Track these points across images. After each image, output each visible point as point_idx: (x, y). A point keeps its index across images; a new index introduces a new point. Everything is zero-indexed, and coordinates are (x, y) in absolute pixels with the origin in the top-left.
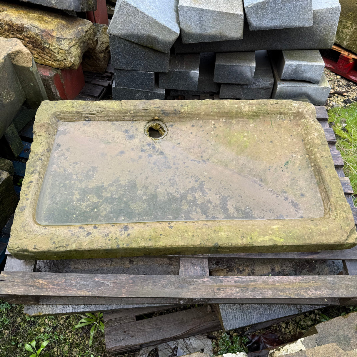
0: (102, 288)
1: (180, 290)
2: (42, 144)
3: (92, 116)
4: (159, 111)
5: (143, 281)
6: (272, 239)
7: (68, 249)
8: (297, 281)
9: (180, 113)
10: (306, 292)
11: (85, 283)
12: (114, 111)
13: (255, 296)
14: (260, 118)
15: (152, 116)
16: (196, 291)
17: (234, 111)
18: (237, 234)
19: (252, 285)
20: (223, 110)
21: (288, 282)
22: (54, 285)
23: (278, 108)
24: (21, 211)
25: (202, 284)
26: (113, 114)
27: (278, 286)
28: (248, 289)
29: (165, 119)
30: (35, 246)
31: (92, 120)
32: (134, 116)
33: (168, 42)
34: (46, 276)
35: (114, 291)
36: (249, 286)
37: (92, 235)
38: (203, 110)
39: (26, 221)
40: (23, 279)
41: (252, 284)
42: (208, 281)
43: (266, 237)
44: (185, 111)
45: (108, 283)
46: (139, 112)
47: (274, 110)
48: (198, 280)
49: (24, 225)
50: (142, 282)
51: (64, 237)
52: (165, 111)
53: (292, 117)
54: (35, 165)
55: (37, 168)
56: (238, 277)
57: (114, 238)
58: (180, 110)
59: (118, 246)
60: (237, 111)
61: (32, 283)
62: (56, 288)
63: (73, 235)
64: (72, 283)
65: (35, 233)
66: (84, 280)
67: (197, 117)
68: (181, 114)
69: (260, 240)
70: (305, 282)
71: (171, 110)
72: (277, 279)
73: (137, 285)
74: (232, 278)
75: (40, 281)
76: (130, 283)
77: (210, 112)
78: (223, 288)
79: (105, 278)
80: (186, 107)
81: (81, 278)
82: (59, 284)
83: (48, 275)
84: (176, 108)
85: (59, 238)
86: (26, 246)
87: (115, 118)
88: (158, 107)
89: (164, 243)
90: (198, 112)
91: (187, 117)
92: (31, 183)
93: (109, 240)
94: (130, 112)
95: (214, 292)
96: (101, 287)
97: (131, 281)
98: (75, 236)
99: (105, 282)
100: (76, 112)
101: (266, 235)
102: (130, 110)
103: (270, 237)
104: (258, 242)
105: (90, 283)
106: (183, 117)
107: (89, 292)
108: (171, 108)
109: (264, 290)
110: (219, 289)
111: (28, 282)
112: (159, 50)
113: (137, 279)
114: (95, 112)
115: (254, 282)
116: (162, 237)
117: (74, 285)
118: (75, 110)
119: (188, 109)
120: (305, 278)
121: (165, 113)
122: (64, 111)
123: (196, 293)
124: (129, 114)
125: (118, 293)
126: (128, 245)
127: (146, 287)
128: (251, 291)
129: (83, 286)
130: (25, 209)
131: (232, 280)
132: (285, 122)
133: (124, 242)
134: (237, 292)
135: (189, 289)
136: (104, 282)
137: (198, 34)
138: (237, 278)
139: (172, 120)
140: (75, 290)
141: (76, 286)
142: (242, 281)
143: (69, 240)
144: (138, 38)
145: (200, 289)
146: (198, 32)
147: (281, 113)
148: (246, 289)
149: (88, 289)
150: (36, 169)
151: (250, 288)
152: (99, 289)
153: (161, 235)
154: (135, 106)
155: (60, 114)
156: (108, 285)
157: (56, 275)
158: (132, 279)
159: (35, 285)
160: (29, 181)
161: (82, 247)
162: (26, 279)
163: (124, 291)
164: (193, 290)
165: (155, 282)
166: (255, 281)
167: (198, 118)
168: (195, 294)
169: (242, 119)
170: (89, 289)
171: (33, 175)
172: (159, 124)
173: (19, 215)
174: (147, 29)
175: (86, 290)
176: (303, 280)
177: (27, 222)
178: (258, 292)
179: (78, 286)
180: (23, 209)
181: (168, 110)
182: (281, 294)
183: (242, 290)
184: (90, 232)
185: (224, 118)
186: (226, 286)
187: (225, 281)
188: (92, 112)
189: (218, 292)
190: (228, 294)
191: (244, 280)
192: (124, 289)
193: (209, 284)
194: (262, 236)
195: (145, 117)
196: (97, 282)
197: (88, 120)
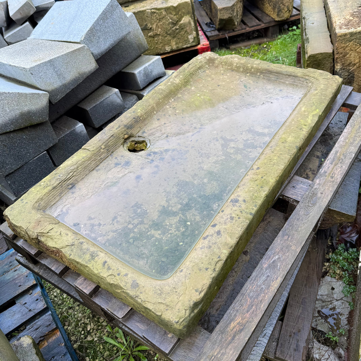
0: (279, 265)
1: (318, 204)
2: (62, 233)
3: (71, 180)
4: (123, 128)
5: (291, 228)
6: (313, 116)
7: (225, 259)
8: (350, 129)
9: (140, 118)
11: (264, 278)
12: (88, 158)
13: (351, 158)
14: (191, 81)
15: (122, 137)
16: (325, 193)
17: (173, 88)
18: (296, 131)
19: (340, 155)
20: (165, 93)
21: (348, 134)
22: (248, 312)
23: (194, 67)
24: (137, 289)
25: (321, 186)
26: (89, 162)
27: (348, 141)
28: (342, 159)
29: (134, 131)
30: (196, 291)
31: (76, 184)
32: (108, 150)
33: (43, 108)
34: (231, 316)
35: (288, 255)
37: (222, 230)
38: (153, 103)
39: (155, 287)
40: (217, 344)
41: (338, 154)
42: (320, 181)
43: (309, 117)
44: (141, 113)
45: (277, 257)
46: (109, 142)
47: (194, 69)
48: (315, 187)
49: (159, 292)
50: (292, 229)
51: (206, 256)
52: (128, 125)
53: (207, 66)
54: (85, 251)
55: (91, 250)
56: (328, 160)
57: (240, 214)
58: (137, 116)
59: (251, 214)
60: (174, 87)
61: (230, 336)
62: (253, 311)
63: (210, 247)
64: (257, 291)
65: (180, 284)
66: (260, 277)
67: (154, 112)
68: (141, 118)
69: (309, 121)
70: (354, 126)
71: (131, 121)
72: (342, 139)
73: (294, 234)
74: (326, 164)
75: (232, 325)
76: (288, 239)
77: (158, 100)
78: (333, 174)
79: (269, 257)
80: (139, 110)
81: (255, 279)
82: (250, 305)
83: (231, 312)
84: (134, 117)
85: (204, 262)
86: (189, 301)
87: (93, 164)
88: (119, 127)
89: (272, 179)
90: (150, 107)
91: (147, 117)
92: (106, 264)
93: (239, 218)
94: (101, 148)
95: (334, 181)
96: (277, 265)
97: (286, 237)
98: (213, 246)
99: (274, 259)
100: (54, 188)
102: (100, 146)
103: (311, 115)
104: (311, 123)
105: (267, 273)
106: (145, 119)
107: (277, 279)
108: (129, 120)
109: (348, 151)
110: (332, 177)
111: (226, 340)
112: (39, 123)
113: (287, 231)
114: (71, 174)
116: (265, 178)
117: (260, 290)
118: (50, 188)
119: (141, 111)
121: (129, 127)
122: (41, 197)
123: (327, 194)
124: (102, 150)
125: (293, 254)
126: (256, 206)
127: (299, 228)
128: (345, 158)
129: (266, 282)
130: (138, 282)
131: (328, 165)
132: (207, 72)
133: (251, 207)
134: (341, 166)
135: (320, 197)
136: (273, 260)
137: (61, 86)
138: (328, 161)
139: (139, 129)
140: (266, 291)
141: (262, 288)
142: (333, 159)
143: (214, 253)
144: (12, 124)
145: (324, 190)
146: (60, 84)
147: (200, 68)
148: (341, 160)
149: (274, 278)
150: (91, 252)
151: (342, 157)
152: (279, 268)
153: (262, 177)
154: (99, 140)
156: (279, 258)
157: (235, 304)
158: (283, 236)
159: (235, 332)
160: (101, 265)
161: (231, 245)
162: (221, 340)
163: (293, 248)
164: (323, 195)
165: (298, 219)
166: (337, 152)
167: (155, 113)
168: (328, 196)
170: (274, 277)
171: (96, 258)
172: (133, 141)
173: (141, 293)
174: (16, 107)
175: (273, 281)
176: (351, 126)
177: (157, 287)
178: (349, 154)
179: (263, 286)
180: (135, 285)
181: (129, 122)
183: (341, 163)
184: (217, 231)
185: (171, 99)
186: (332, 171)
187: (326, 170)
188: (69, 176)
189: (335, 179)
190: (340, 173)
191: (332, 157)
192: (291, 247)
193: (322, 182)
194: (307, 119)
195: (117, 142)
196: (269, 266)
197: (72, 186)
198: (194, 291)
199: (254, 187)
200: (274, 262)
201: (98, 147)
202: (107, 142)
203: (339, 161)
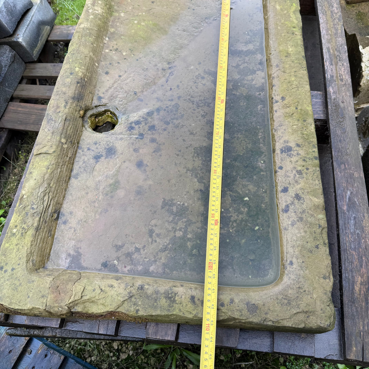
0: (356, 200)
1: (347, 116)
2: (103, 289)
3: (51, 206)
4: (72, 103)
5: (340, 154)
6: (294, 12)
7: (326, 226)
8: (324, 17)
9: (84, 80)
10: (336, 14)
11: (352, 222)
12: (54, 166)
13: (345, 51)
14: (114, 5)
15: (78, 116)
16: (346, 101)
17: (99, 22)
18: (290, 38)
19: (333, 50)
20: (94, 33)
21: (326, 24)
22: (361, 266)
24: (258, 311)
25: (337, 94)
26: (59, 170)
27: (331, 32)
28: (338, 55)
29: (86, 102)
30: (325, 278)
31: (60, 209)
32: (71, 142)
34: (349, 279)
35: (358, 186)
36: (335, 55)
37: (300, 192)
38: (88, 53)
39: (277, 299)
40: (356, 317)
41: (331, 51)
42: (333, 88)
43: (292, 16)
44: (82, 72)
45: (349, 193)
46: (67, 131)
48: (333, 98)
49: (286, 301)
50: (342, 154)
51: (306, 232)
52: (76, 96)
54: (154, 296)
55: (162, 291)
56: (326, 62)
57: (304, 163)
58: (79, 78)
59: (316, 158)
60: (100, 19)
61: (362, 301)
62: (366, 262)
63: (301, 219)
64: (355, 239)
65: (301, 279)
66: (348, 223)
67: (95, 65)
68: (86, 79)
69: (295, 21)
70: (326, 12)
71: (76, 87)
72: (324, 32)
73: (347, 160)
74: (327, 67)
75: (357, 288)
76: (345, 168)
78: (340, 76)
79: (343, 196)
80: (77, 69)
81: (345, 227)
82: (359, 258)
83: (347, 275)
84: (76, 81)
85: (309, 240)
86: (325, 294)
87: (66, 170)
88: (66, 103)
90: (88, 59)
91: (92, 75)
92: (196, 300)
93: (307, 169)
94: (63, 143)
95: (345, 84)
96: (355, 202)
97: (343, 167)
98: (304, 216)
99: (347, 196)
100: (37, 229)
101: (289, 15)
102: (60, 142)
103: (292, 13)
105: (351, 215)
106: (90, 79)
107: (364, 216)
108: (73, 88)
109: (338, 44)
110: (342, 80)
111: (361, 308)
113: (339, 159)
114: (46, 198)
115: (330, 49)
116: (299, 108)
117: (358, 237)
118: (31, 232)
119: (80, 68)
120: (320, 12)
121: (78, 98)
122: (29, 250)
123: (348, 101)
124: (65, 146)
125: (360, 182)
126: (314, 146)
127: (348, 150)
129: (357, 225)
130: (253, 303)
131: (330, 67)
133: (311, 150)
134: (343, 64)
135: (344, 107)
136: (347, 198)
138: (327, 63)
140: (364, 235)
141: (358, 234)
142: (330, 59)
143: (311, 224)
145: (343, 97)
148: (338, 57)
149: (361, 218)
150: (164, 293)
152: (359, 204)
153: (296, 108)
154: (53, 133)
155: (33, 261)
156: (351, 193)
157: (345, 264)
158: (339, 166)
159: (365, 295)
160: (190, 305)
161: (322, 205)
162: (357, 311)
163: (356, 175)
164: (345, 104)
165: (340, 141)
166: (328, 49)
167: (97, 65)
168: (350, 103)
170: (360, 216)
171: (176, 298)
172: (91, 116)
173: (266, 314)
175: (363, 221)
176: (323, 13)
177: (280, 297)
178: (341, 48)
179: (358, 231)
180: (253, 308)
181: (75, 91)
182: (340, 31)
183: (340, 60)
184: (294, 196)
185: (105, 38)
186: (337, 73)
187: (331, 73)
188: (45, 203)
189: (345, 81)
190: (346, 73)
191: (328, 57)
192: (353, 174)
193: (336, 88)
194: (291, 19)
195: (76, 127)
196: (349, 207)
197: (57, 214)
198: (322, 280)
199: (296, 123)
200: (349, 199)
201: (58, 143)
202: (65, 131)
203: (337, 59)
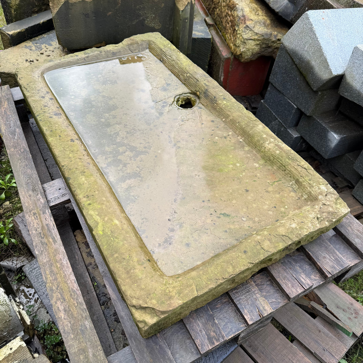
1: (25, 186)
2: (116, 47)
3: (166, 59)
4: (205, 88)
5: (25, 157)
6: (98, 223)
8: (70, 285)
9: (215, 103)
10: (58, 299)
11: (12, 125)
12: (180, 66)
13: (36, 247)
14: (273, 167)
15: (196, 89)
16: (27, 198)
17: (256, 139)
18: (88, 190)
19: (49, 241)
20: (248, 129)
21: (65, 274)
23: (300, 173)
24: (48, 61)
25: (36, 199)
26: (177, 68)
27: (57, 266)
28: (43, 238)
29: (203, 99)
30: (22, 78)
31: (163, 63)
32: (186, 80)
33: (320, 79)
35: (10, 144)
36: (47, 238)
37: (43, 99)
38: (233, 115)
41: (51, 240)
42: (41, 203)
43: (98, 217)
44: (221, 104)
45: (16, 138)
46: (192, 78)
47: (295, 172)
48: (39, 195)
51: (35, 87)
52: (208, 92)
53: (305, 197)
56: (54, 225)
57: (44, 111)
58: (218, 100)
60: (258, 141)
62: (2, 113)
63: (39, 90)
64: (9, 119)
65: (33, 73)
66: (14, 124)
67: (224, 118)
68: (215, 105)
69: (91, 212)
70: (71, 295)
71: (212, 95)
72: (65, 262)
73: (20, 156)
74: (51, 220)
76: (20, 150)
77: (237, 121)
78: (37, 217)
79: (20, 134)
80: (225, 102)
81: (16, 121)
82: (7, 113)
84: (217, 97)
85: (33, 85)
87: (175, 71)
88: (207, 85)
89: (52, 140)
90: (229, 113)
91: (217, 111)
92: (76, 56)
93: (41, 109)
95: (30, 212)
96: (11, 135)
97: (22, 150)
98: (38, 92)
99: (16, 136)
100: (161, 50)
101: (100, 216)
102: (189, 73)
103: (99, 221)
104: (88, 212)
105: (13, 128)
106: (215, 109)
107: (5, 130)
108: (214, 94)
109: (46, 253)
110: (35, 214)
112: (309, 83)
113: (26, 153)
114: (170, 58)
115: (53, 241)
119: (224, 104)
120: (78, 292)
121: (206, 94)
122: (156, 44)
123: (26, 198)
124: (185, 75)
125: (9, 147)
126: (41, 120)
127: (20, 162)
128: (41, 242)
129: (9, 125)
131: (48, 221)
132: (292, 194)
133: (42, 117)
134: (37, 230)
135: (28, 192)
137: (356, 90)
138: (52, 225)
139: (206, 104)
140: (4, 122)
142: (51, 230)
143: (33, 90)
145: (31, 199)
146: (358, 88)
147: (297, 182)
148: (43, 236)
150: (90, 54)
151: (45, 240)
152: (8, 135)
153: (60, 136)
154: (195, 72)
155: (153, 44)
156: (14, 139)
157: (14, 109)
163: (12, 149)
164: (28, 195)
165: (27, 165)
166: (55, 241)
167: (224, 120)
168: (24, 198)
169: (256, 153)
170: (7, 130)
171: (84, 54)
172: (196, 102)
176: (74, 291)
178: (42, 249)
179: (8, 123)
181: (211, 93)
182: (48, 272)
183: (40, 233)
184: (45, 97)
185: (243, 138)
186: (40, 218)
187: (46, 215)
188: (168, 56)
189: (31, 214)
190: (32, 223)
191: (53, 231)
192: (14, 149)
193: (39, 204)
194: (97, 213)
195: (192, 86)
196: (15, 131)
197: (162, 60)
200: (15, 135)
201: (189, 71)
203: (44, 234)
